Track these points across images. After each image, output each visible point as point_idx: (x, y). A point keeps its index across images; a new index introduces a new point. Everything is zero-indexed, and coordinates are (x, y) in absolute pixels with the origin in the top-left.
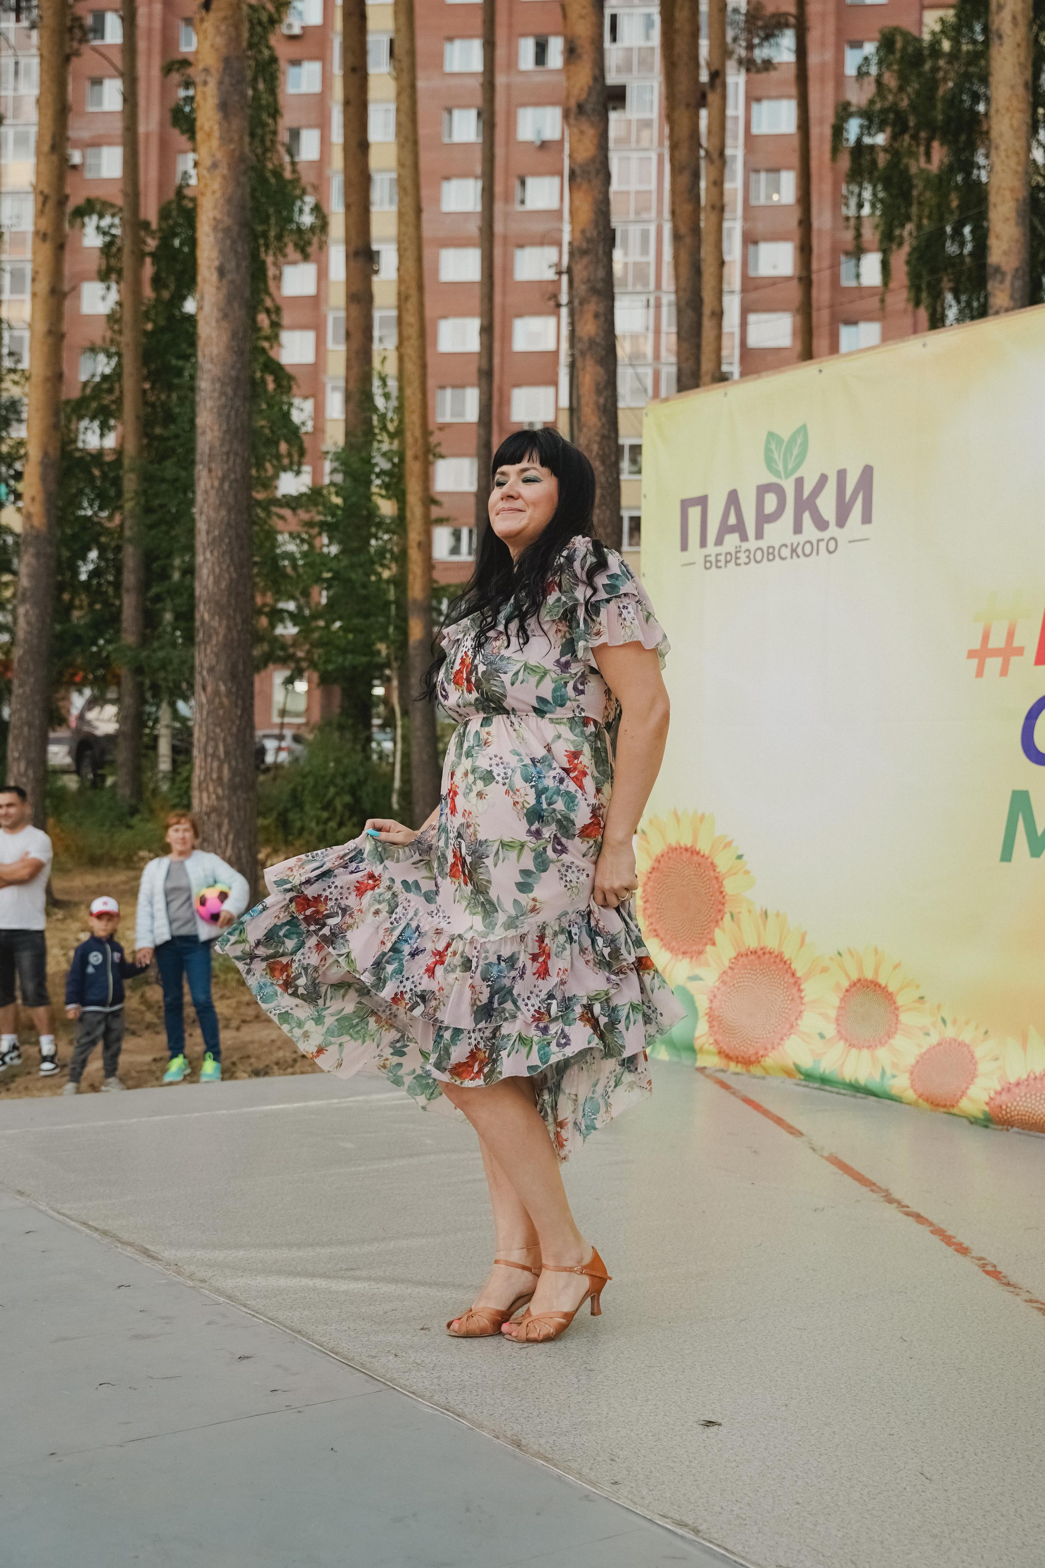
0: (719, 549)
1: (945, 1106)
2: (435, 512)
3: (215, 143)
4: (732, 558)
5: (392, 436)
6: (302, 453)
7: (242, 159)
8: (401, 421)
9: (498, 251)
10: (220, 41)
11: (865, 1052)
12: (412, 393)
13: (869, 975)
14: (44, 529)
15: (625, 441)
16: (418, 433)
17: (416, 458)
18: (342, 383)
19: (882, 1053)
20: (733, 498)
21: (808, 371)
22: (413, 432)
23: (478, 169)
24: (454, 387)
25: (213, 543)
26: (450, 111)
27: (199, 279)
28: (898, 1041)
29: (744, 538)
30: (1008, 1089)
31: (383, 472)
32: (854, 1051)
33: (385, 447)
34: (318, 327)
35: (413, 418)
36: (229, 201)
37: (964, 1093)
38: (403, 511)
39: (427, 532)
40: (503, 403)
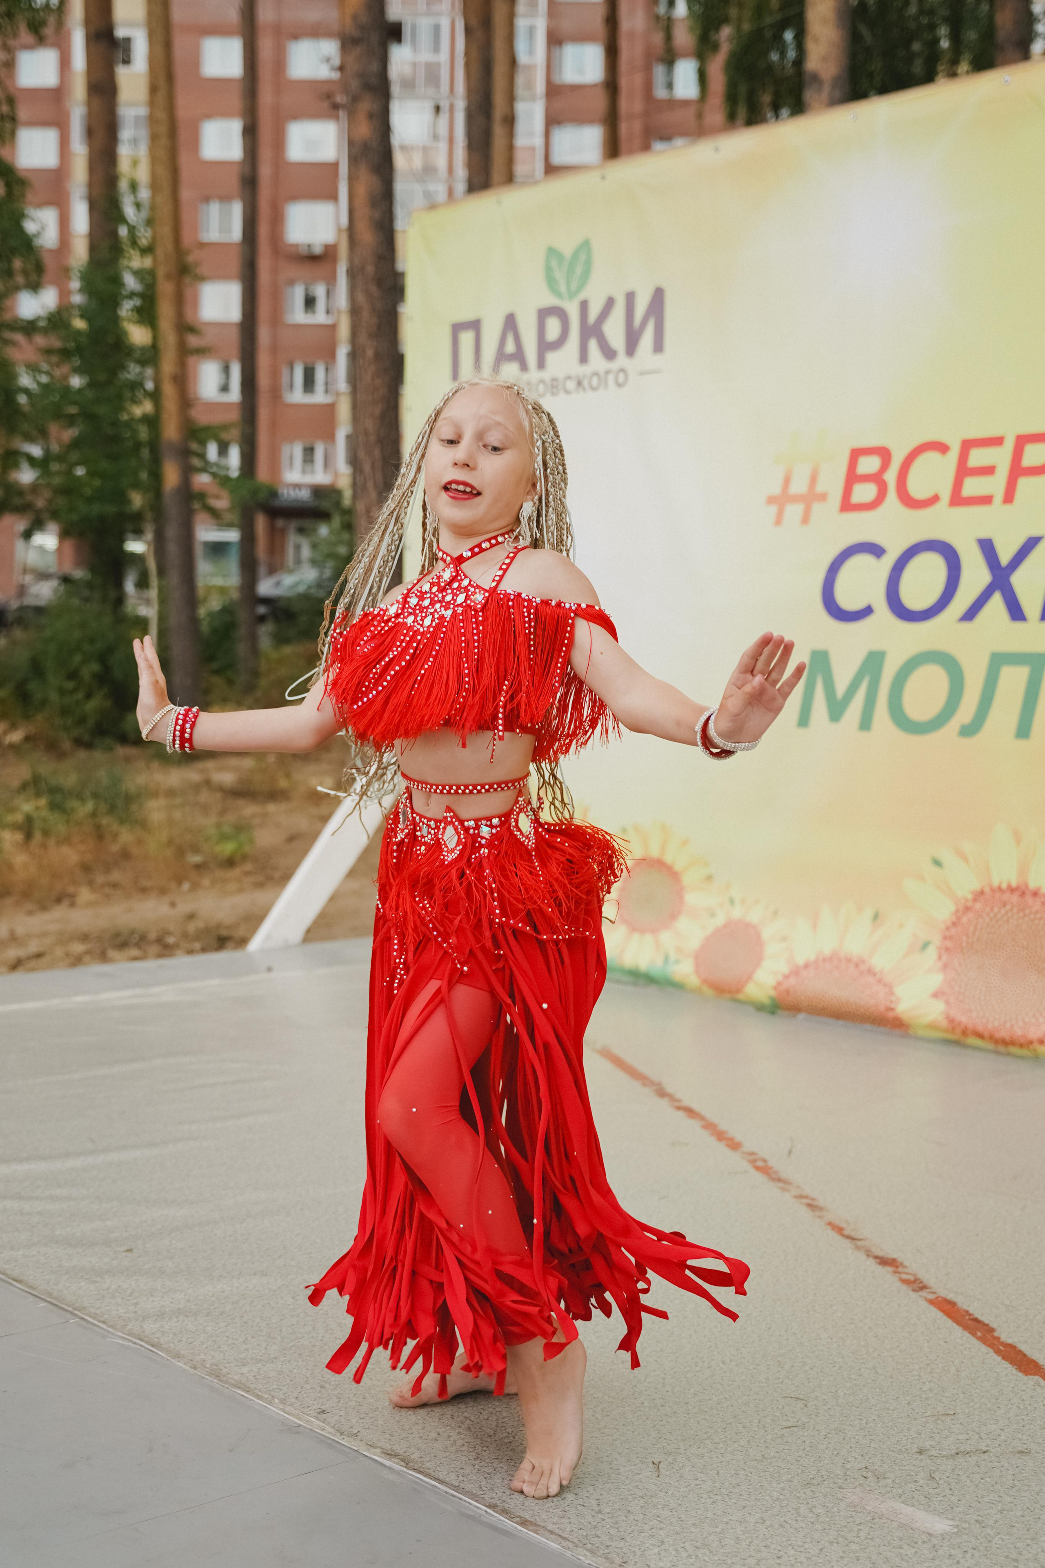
1: (730, 992)
2: (193, 341)
5: (143, 252)
6: (39, 268)
8: (153, 235)
11: (649, 938)
12: (164, 204)
13: (655, 853)
16: (170, 247)
17: (168, 277)
19: (666, 937)
20: (511, 323)
21: (589, 177)
22: (165, 247)
24: (217, 199)
28: (683, 924)
29: (524, 368)
30: (795, 972)
31: (133, 293)
32: (636, 936)
33: (136, 264)
34: (61, 124)
35: (166, 230)
37: (749, 978)
38: (155, 338)
39: (182, 364)
40: (278, 220)
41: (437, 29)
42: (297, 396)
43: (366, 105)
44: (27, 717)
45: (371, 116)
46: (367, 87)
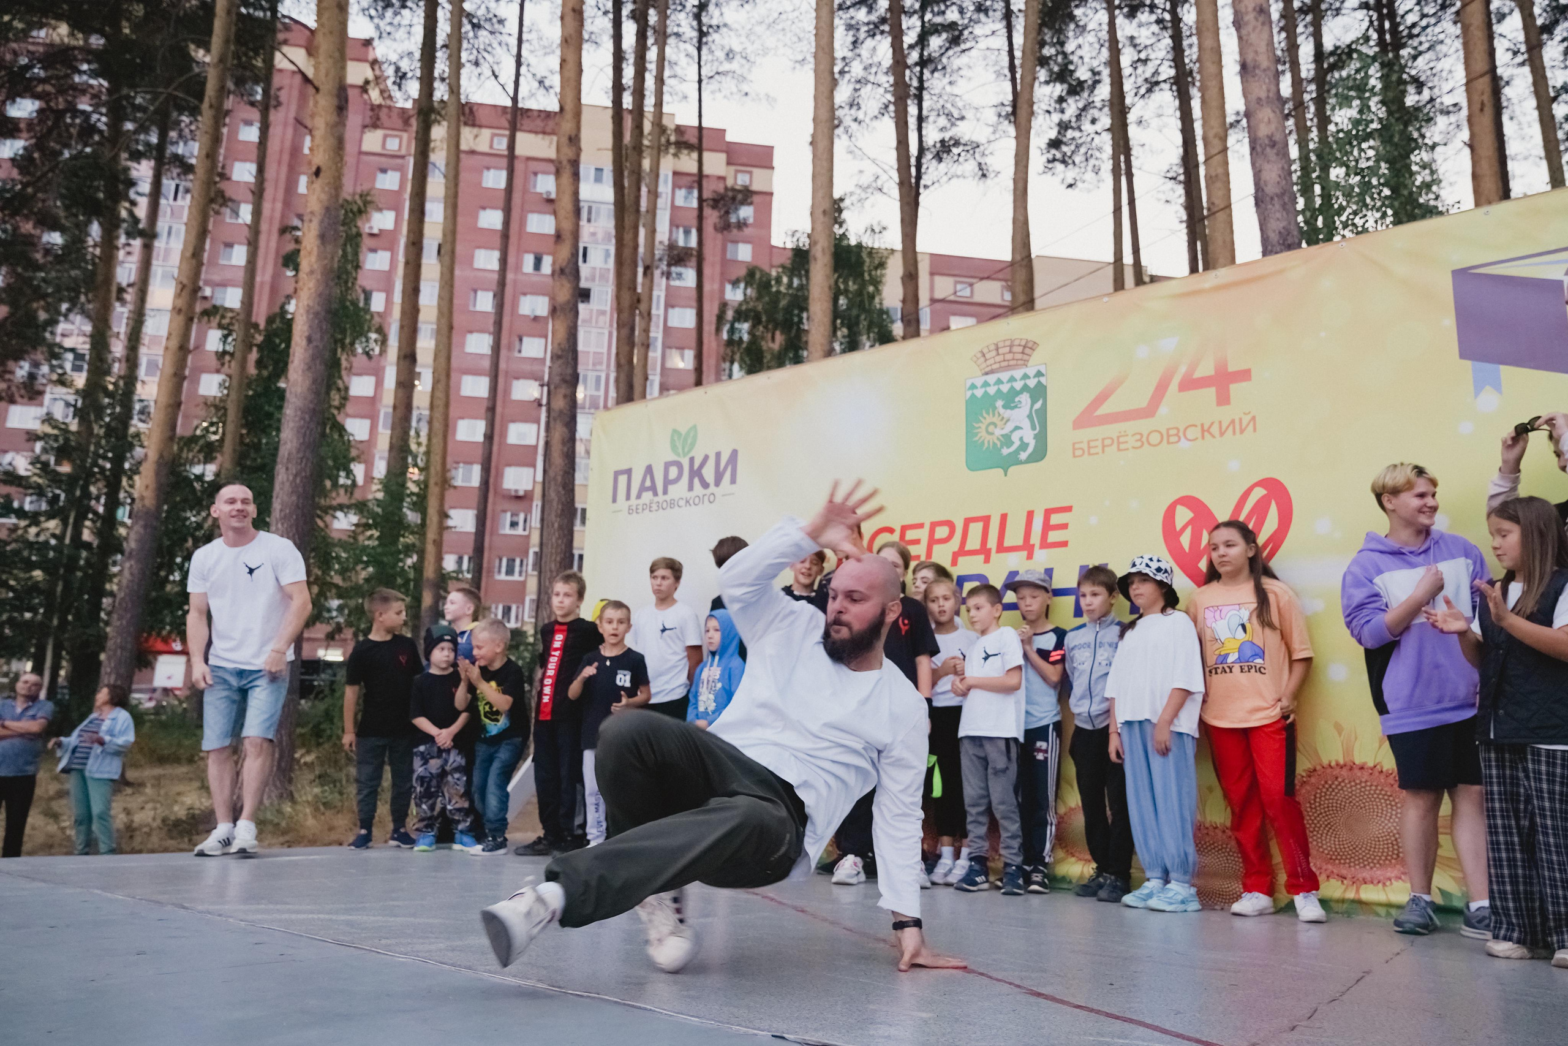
0: (640, 502)
3: (313, 259)
4: (648, 507)
5: (421, 470)
7: (332, 270)
8: (428, 461)
9: (501, 380)
10: (324, 197)
12: (437, 441)
14: (153, 508)
15: (579, 505)
16: (439, 468)
17: (436, 486)
18: (386, 454)
20: (649, 470)
21: (699, 391)
22: (435, 468)
23: (492, 329)
24: (465, 463)
25: (284, 518)
26: (475, 291)
27: (293, 343)
29: (656, 494)
31: (412, 494)
33: (415, 477)
35: (436, 459)
36: (320, 295)
38: (424, 520)
39: (440, 534)
40: (500, 475)
41: (598, 379)
42: (503, 577)
43: (563, 390)
44: (319, 745)
45: (565, 396)
46: (564, 381)
